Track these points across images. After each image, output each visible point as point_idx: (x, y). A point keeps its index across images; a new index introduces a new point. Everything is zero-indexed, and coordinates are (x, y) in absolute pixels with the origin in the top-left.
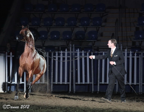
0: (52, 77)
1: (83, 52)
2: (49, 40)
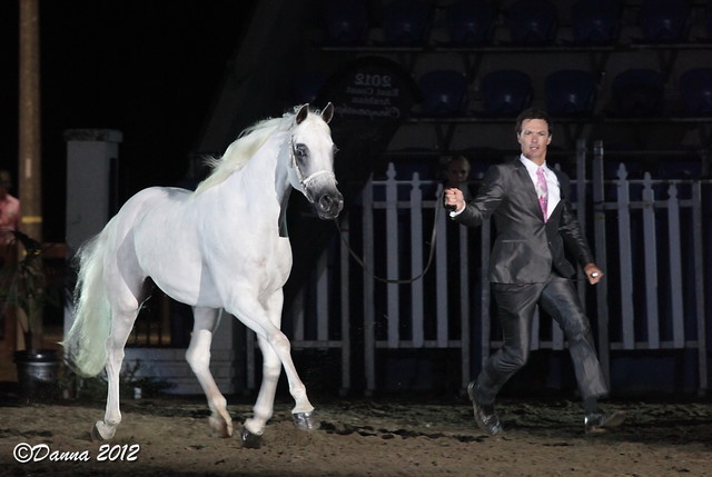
0: (485, 311)
1: (648, 180)
2: (474, 120)
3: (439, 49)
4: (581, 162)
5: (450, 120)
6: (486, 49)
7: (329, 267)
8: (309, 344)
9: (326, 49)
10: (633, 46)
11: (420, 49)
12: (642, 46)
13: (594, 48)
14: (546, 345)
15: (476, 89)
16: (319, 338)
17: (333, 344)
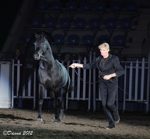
3: (58, 29)
4: (91, 57)
5: (60, 46)
6: (69, 29)
7: (31, 79)
8: (26, 97)
9: (32, 28)
10: (103, 29)
11: (54, 29)
12: (105, 30)
13: (94, 30)
14: (81, 99)
15: (66, 39)
16: (28, 96)
17: (31, 97)
